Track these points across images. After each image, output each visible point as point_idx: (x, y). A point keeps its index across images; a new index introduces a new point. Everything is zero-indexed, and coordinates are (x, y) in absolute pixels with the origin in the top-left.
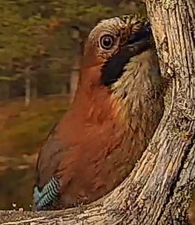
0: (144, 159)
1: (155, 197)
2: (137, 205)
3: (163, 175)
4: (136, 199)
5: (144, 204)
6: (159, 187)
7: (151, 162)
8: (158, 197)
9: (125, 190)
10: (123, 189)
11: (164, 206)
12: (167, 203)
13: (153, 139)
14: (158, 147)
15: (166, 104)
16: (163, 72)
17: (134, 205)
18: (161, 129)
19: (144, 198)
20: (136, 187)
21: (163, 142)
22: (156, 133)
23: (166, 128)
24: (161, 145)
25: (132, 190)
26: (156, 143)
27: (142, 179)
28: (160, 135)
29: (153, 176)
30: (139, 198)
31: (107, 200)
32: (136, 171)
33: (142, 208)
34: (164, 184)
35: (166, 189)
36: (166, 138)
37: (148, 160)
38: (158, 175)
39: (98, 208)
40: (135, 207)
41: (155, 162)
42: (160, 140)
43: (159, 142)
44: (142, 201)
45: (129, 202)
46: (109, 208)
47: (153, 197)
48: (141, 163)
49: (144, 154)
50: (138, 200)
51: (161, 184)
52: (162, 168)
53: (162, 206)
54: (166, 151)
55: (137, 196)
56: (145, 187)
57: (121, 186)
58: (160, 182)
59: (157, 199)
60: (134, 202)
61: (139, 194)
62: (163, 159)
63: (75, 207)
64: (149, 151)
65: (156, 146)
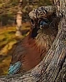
0: (49, 53)
2: (46, 73)
3: (58, 60)
6: (56, 65)
7: (52, 54)
9: (41, 66)
10: (40, 66)
11: (58, 73)
12: (59, 72)
13: (53, 43)
14: (55, 47)
15: (59, 28)
16: (57, 15)
17: (44, 73)
19: (49, 69)
20: (46, 65)
21: (58, 45)
23: (59, 39)
24: (57, 47)
25: (44, 66)
27: (49, 61)
28: (56, 42)
29: (53, 60)
31: (33, 70)
33: (48, 74)
34: (58, 63)
35: (59, 66)
36: (59, 43)
37: (51, 53)
38: (55, 60)
39: (29, 74)
41: (54, 54)
42: (56, 44)
43: (56, 45)
44: (48, 71)
45: (43, 71)
46: (34, 74)
47: (53, 69)
49: (49, 50)
50: (46, 71)
51: (57, 63)
52: (57, 56)
53: (57, 73)
54: (59, 49)
55: (46, 69)
56: (50, 65)
59: (55, 70)
60: (45, 71)
61: (47, 68)
62: (58, 53)
64: (51, 49)
65: (54, 47)
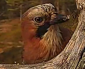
0: (70, 43)
1: (75, 59)
2: (67, 62)
3: (78, 50)
4: (66, 60)
5: (70, 62)
6: (76, 55)
7: (73, 44)
8: (76, 59)
10: (61, 55)
12: (79, 61)
13: (74, 34)
15: (79, 20)
16: (78, 7)
17: (65, 62)
18: (77, 31)
19: (70, 59)
22: (75, 32)
23: (79, 30)
24: (77, 37)
25: (65, 56)
26: (75, 37)
27: (69, 51)
28: (76, 33)
29: (73, 50)
30: (68, 59)
31: (54, 60)
32: (66, 48)
33: (69, 63)
34: (78, 53)
35: (79, 56)
36: (79, 34)
38: (76, 50)
39: (50, 64)
40: (66, 63)
41: (74, 44)
42: (76, 35)
44: (69, 60)
45: (63, 61)
46: (55, 63)
47: (73, 59)
48: (69, 45)
49: (70, 41)
50: (67, 60)
51: (77, 53)
52: (77, 47)
53: (77, 63)
54: (79, 40)
55: (67, 59)
56: (70, 55)
57: (60, 54)
58: (76, 53)
59: (75, 60)
60: (65, 61)
61: (68, 57)
62: (78, 43)
63: (41, 63)
64: (72, 40)
